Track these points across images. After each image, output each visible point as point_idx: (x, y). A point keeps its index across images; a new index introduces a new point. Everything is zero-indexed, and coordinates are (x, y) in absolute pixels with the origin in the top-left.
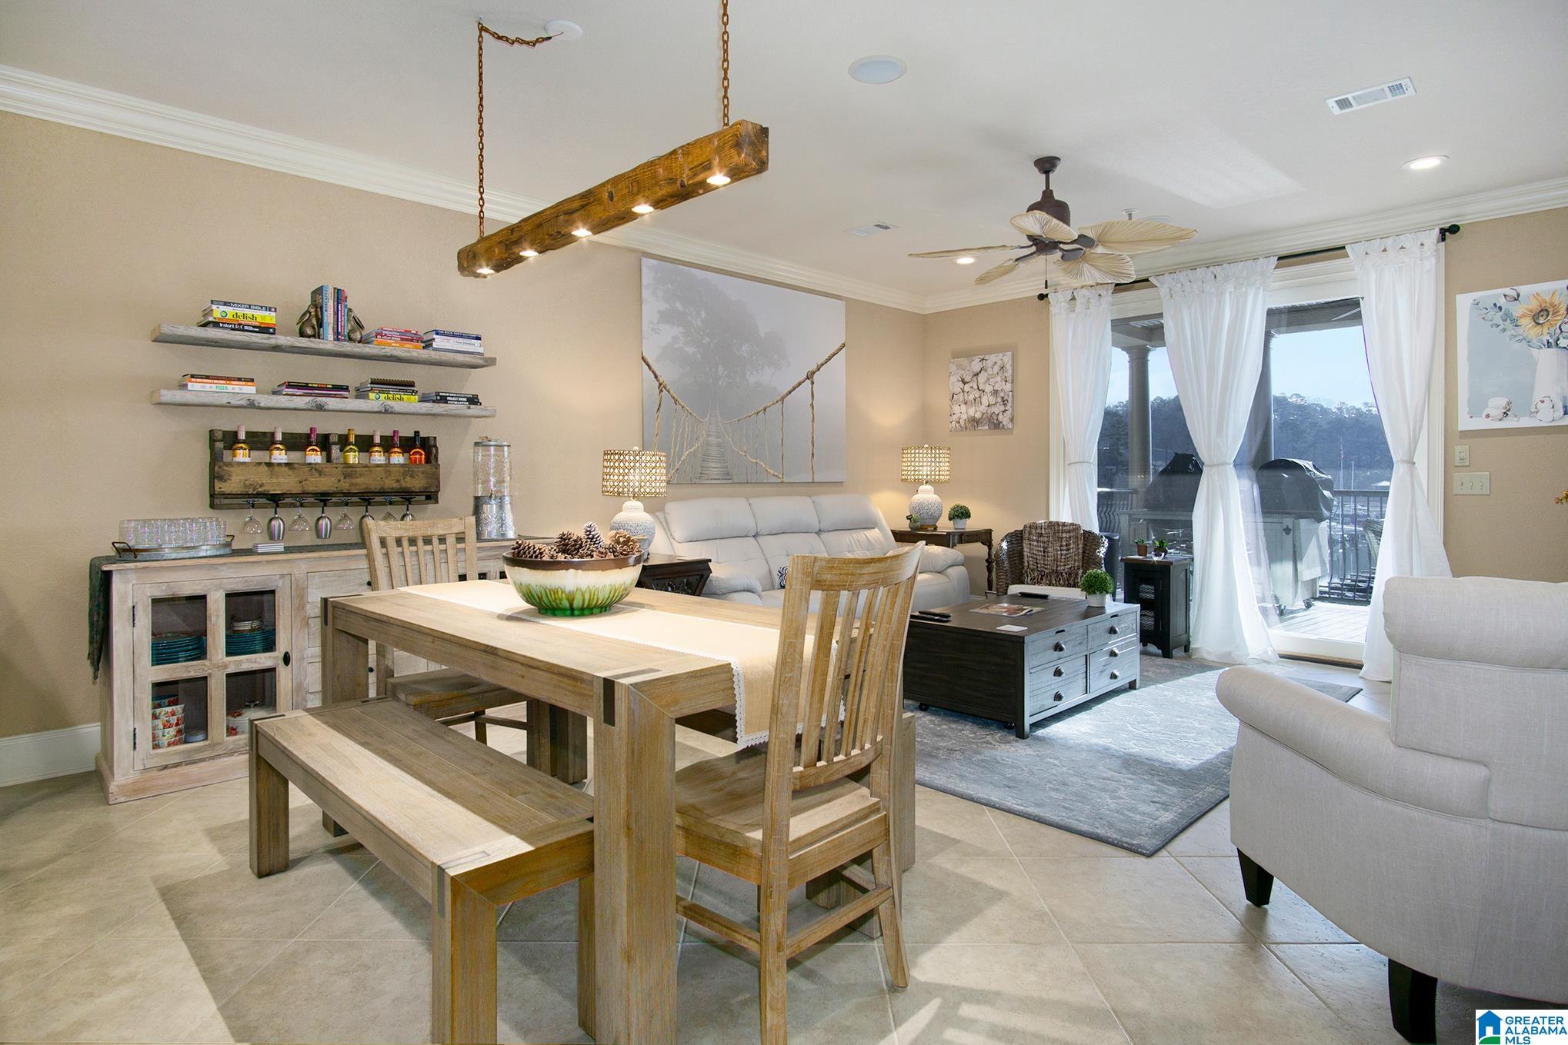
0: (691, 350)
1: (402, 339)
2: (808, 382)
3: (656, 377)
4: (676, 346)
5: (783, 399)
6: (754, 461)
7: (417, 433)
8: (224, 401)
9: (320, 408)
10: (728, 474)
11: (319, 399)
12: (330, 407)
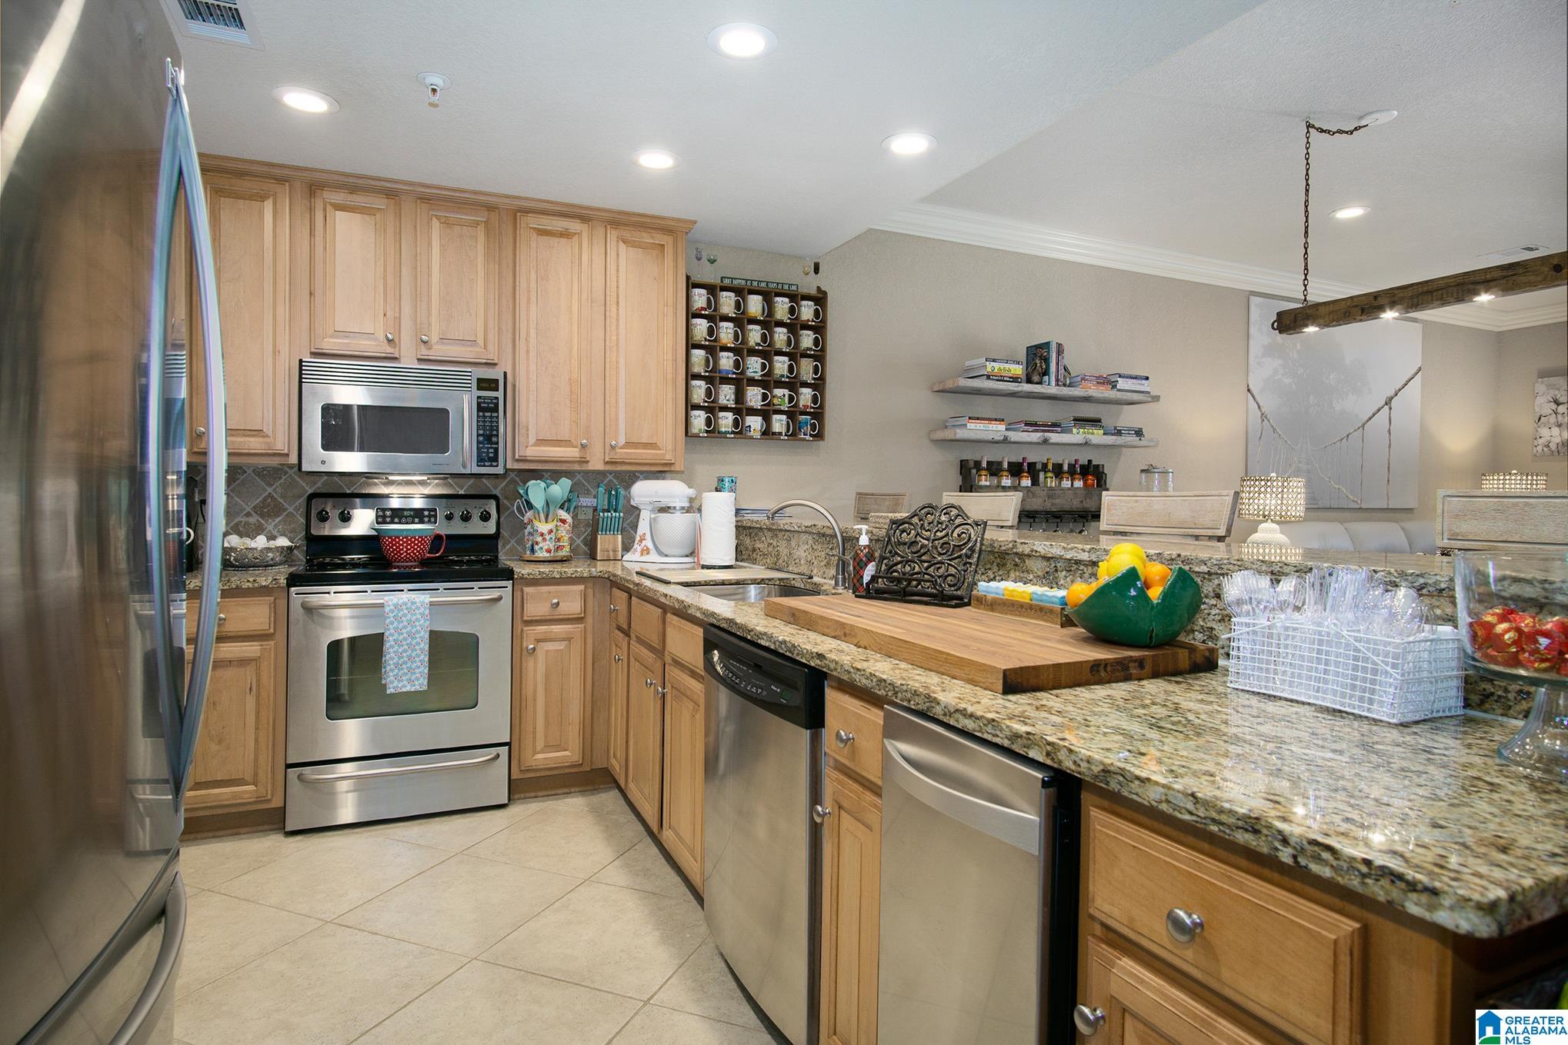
0: (1287, 381)
1: (1098, 383)
2: (1387, 407)
3: (1259, 408)
4: (1276, 378)
5: (1363, 425)
6: (1337, 487)
7: (1090, 461)
8: (990, 438)
9: (1046, 441)
10: (1314, 499)
11: (1046, 434)
12: (1052, 441)
